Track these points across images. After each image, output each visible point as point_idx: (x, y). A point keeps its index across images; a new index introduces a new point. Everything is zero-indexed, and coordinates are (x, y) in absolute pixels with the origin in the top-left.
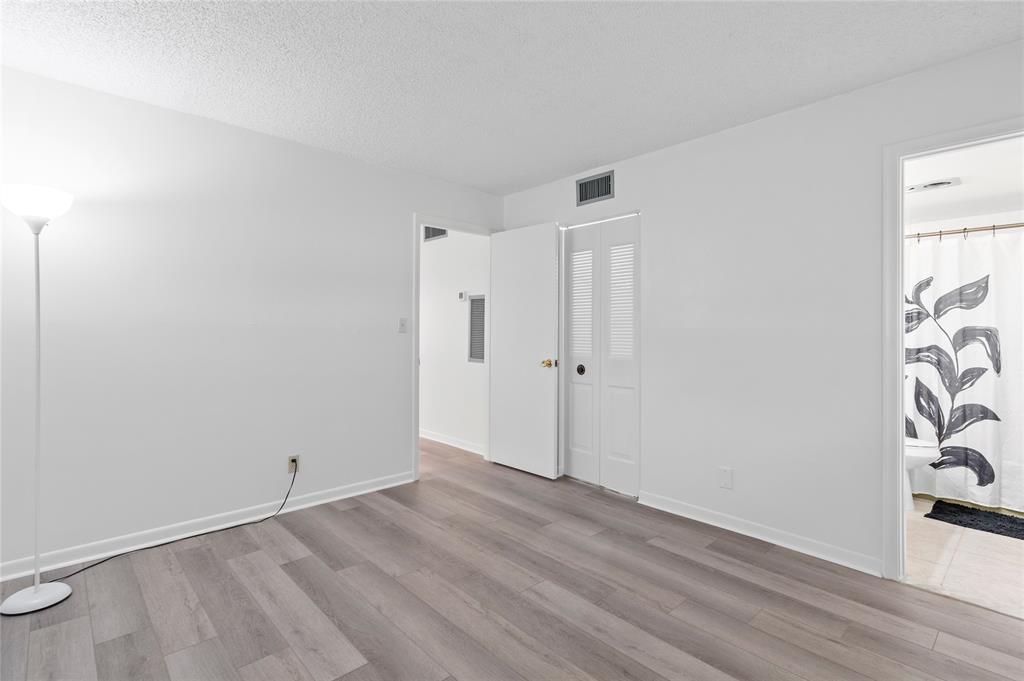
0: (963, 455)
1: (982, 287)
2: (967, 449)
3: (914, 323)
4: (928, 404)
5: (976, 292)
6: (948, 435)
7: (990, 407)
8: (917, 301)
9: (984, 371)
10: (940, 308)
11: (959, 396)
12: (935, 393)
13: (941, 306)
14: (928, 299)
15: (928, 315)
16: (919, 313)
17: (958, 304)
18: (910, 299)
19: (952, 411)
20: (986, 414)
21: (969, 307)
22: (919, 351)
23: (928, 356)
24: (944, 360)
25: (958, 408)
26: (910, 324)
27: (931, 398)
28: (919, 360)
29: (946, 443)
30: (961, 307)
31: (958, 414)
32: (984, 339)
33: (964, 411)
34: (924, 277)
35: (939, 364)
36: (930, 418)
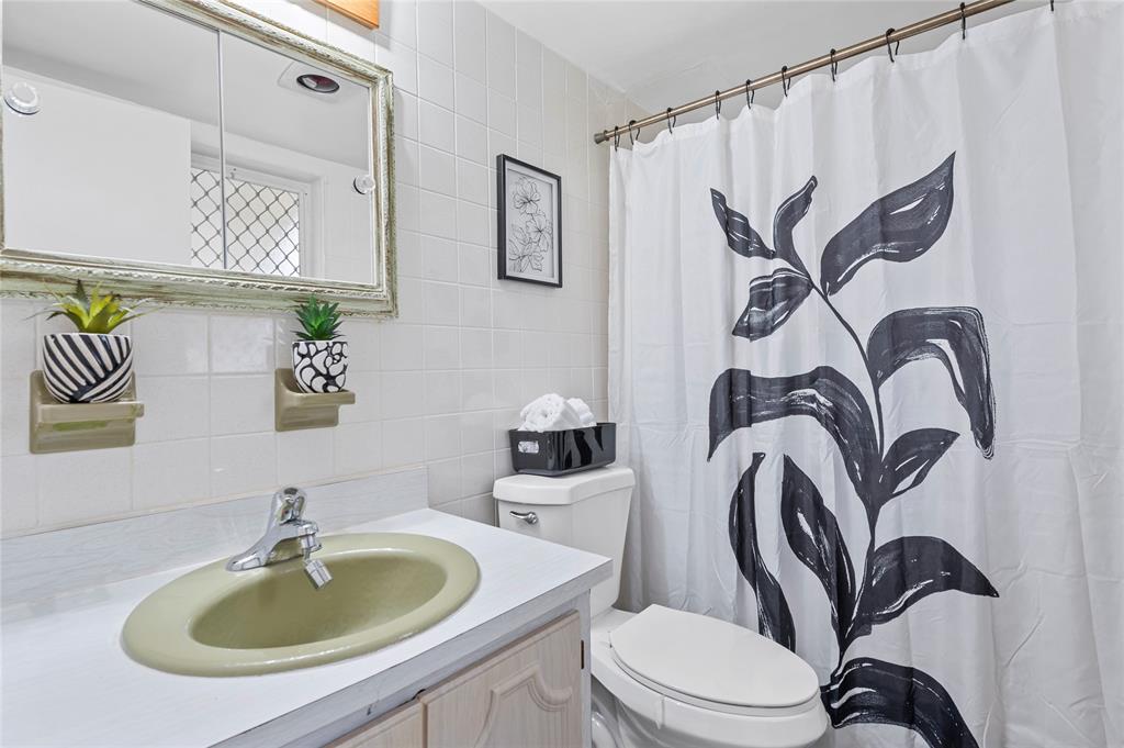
0: (901, 688)
1: (937, 192)
2: (910, 672)
3: (777, 308)
4: (816, 532)
5: (922, 211)
6: (863, 626)
7: (969, 552)
8: (786, 249)
9: (948, 438)
10: (838, 261)
11: (887, 511)
12: (829, 502)
13: (840, 259)
14: (809, 242)
15: (811, 285)
16: (789, 281)
17: (878, 248)
18: (771, 246)
19: (872, 555)
20: (957, 573)
21: (905, 255)
22: (791, 383)
23: (813, 399)
24: (851, 407)
25: (885, 549)
26: (770, 314)
27: (821, 516)
28: (790, 409)
29: (861, 648)
30: (885, 256)
31: (885, 565)
32: (944, 344)
33: (901, 558)
34: (799, 185)
35: (836, 422)
36: (820, 570)
